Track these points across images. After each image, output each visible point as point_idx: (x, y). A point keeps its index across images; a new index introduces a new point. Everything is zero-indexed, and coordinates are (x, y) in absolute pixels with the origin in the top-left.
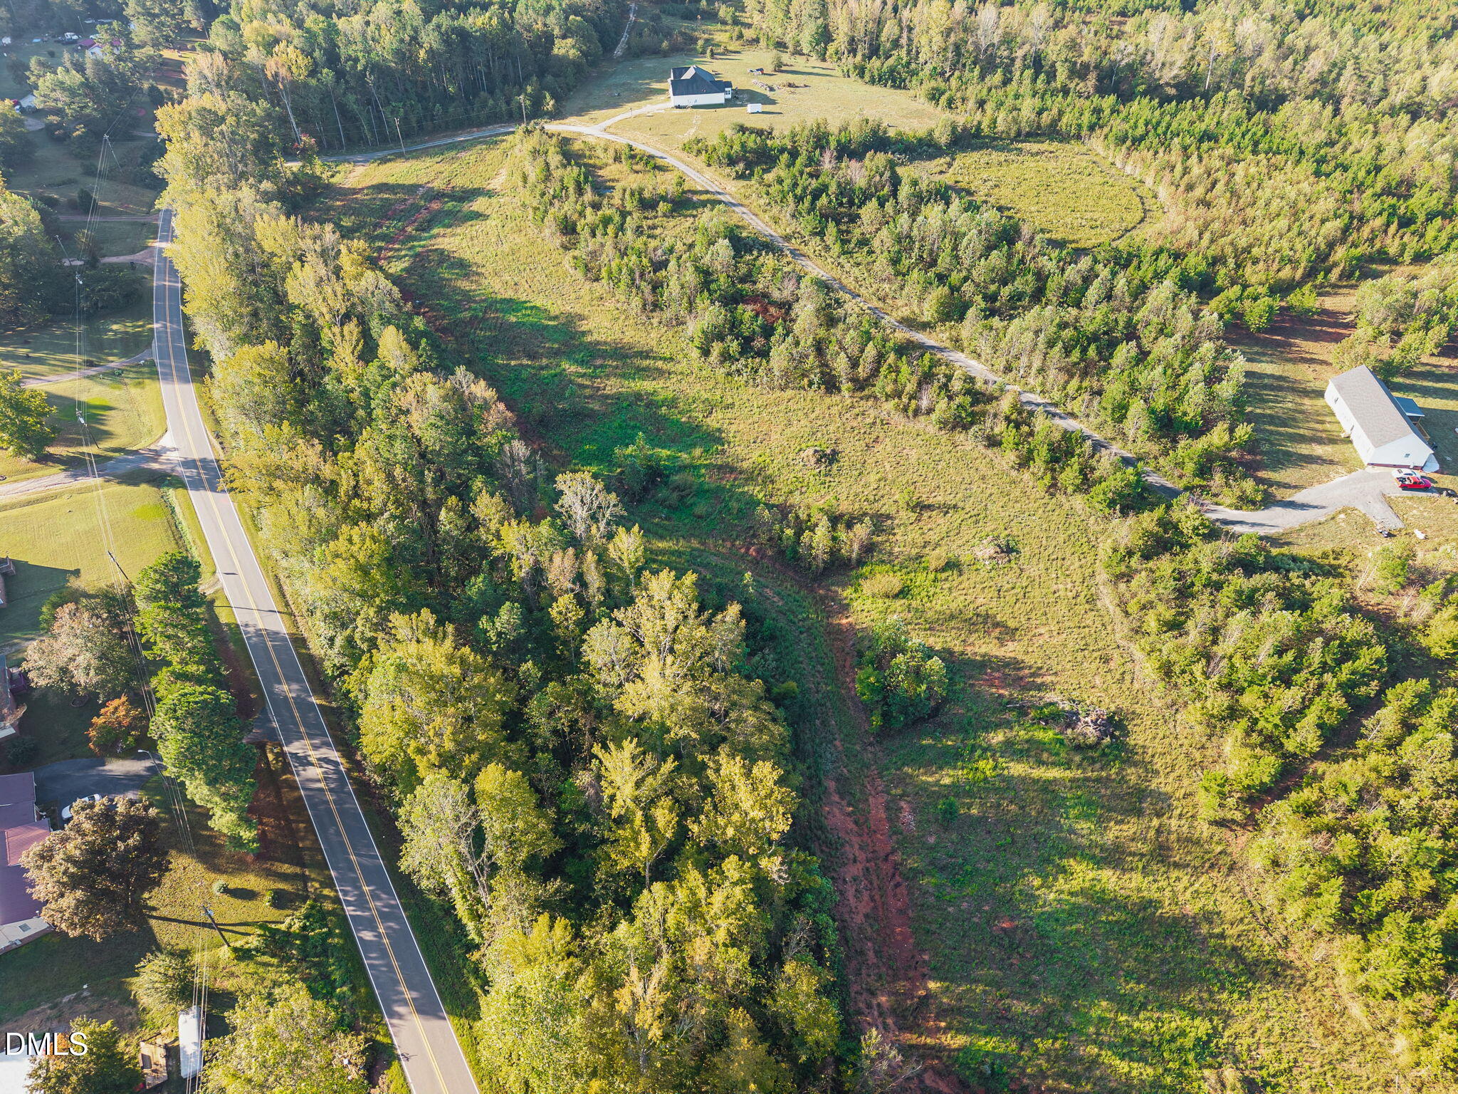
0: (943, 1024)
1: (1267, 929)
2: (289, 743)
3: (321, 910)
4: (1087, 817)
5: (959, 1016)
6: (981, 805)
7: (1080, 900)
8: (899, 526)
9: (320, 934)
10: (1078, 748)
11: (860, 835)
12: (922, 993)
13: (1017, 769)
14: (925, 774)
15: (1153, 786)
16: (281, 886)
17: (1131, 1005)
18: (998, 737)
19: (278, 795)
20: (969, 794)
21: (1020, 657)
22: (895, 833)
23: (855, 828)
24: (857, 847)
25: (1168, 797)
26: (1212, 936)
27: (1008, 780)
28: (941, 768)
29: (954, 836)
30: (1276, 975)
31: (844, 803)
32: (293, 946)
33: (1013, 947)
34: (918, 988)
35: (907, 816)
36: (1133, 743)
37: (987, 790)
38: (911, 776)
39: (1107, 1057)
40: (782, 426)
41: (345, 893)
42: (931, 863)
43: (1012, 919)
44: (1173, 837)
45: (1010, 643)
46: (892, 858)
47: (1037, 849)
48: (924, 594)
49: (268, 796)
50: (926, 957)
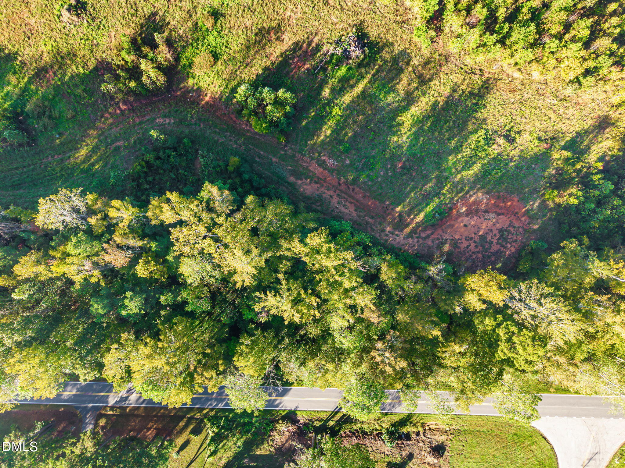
0: (412, 216)
1: (473, 73)
2: (107, 402)
3: (213, 417)
4: (388, 93)
5: (414, 209)
6: (349, 129)
7: (414, 129)
8: (164, 15)
9: (224, 421)
10: (360, 65)
11: (323, 186)
12: (397, 214)
13: (347, 98)
14: (318, 138)
15: (397, 52)
16: (190, 429)
17: (457, 149)
18: (326, 92)
19: (137, 416)
20: (342, 129)
21: (295, 40)
22: (333, 172)
23: (318, 185)
24: (326, 191)
25: (404, 50)
26: (460, 96)
27: (348, 107)
28: (321, 129)
29: (353, 152)
30: (487, 88)
31: (304, 180)
32: (223, 433)
33: (409, 169)
34: (394, 215)
35: (330, 161)
36: (373, 39)
37: (345, 121)
38: (315, 144)
39: (464, 173)
40: (25, 10)
41: (211, 405)
42: (357, 171)
43: (400, 161)
44: (420, 68)
45: (284, 36)
46: (341, 182)
47: (384, 126)
48: (224, 48)
49: (135, 421)
50: (387, 203)
